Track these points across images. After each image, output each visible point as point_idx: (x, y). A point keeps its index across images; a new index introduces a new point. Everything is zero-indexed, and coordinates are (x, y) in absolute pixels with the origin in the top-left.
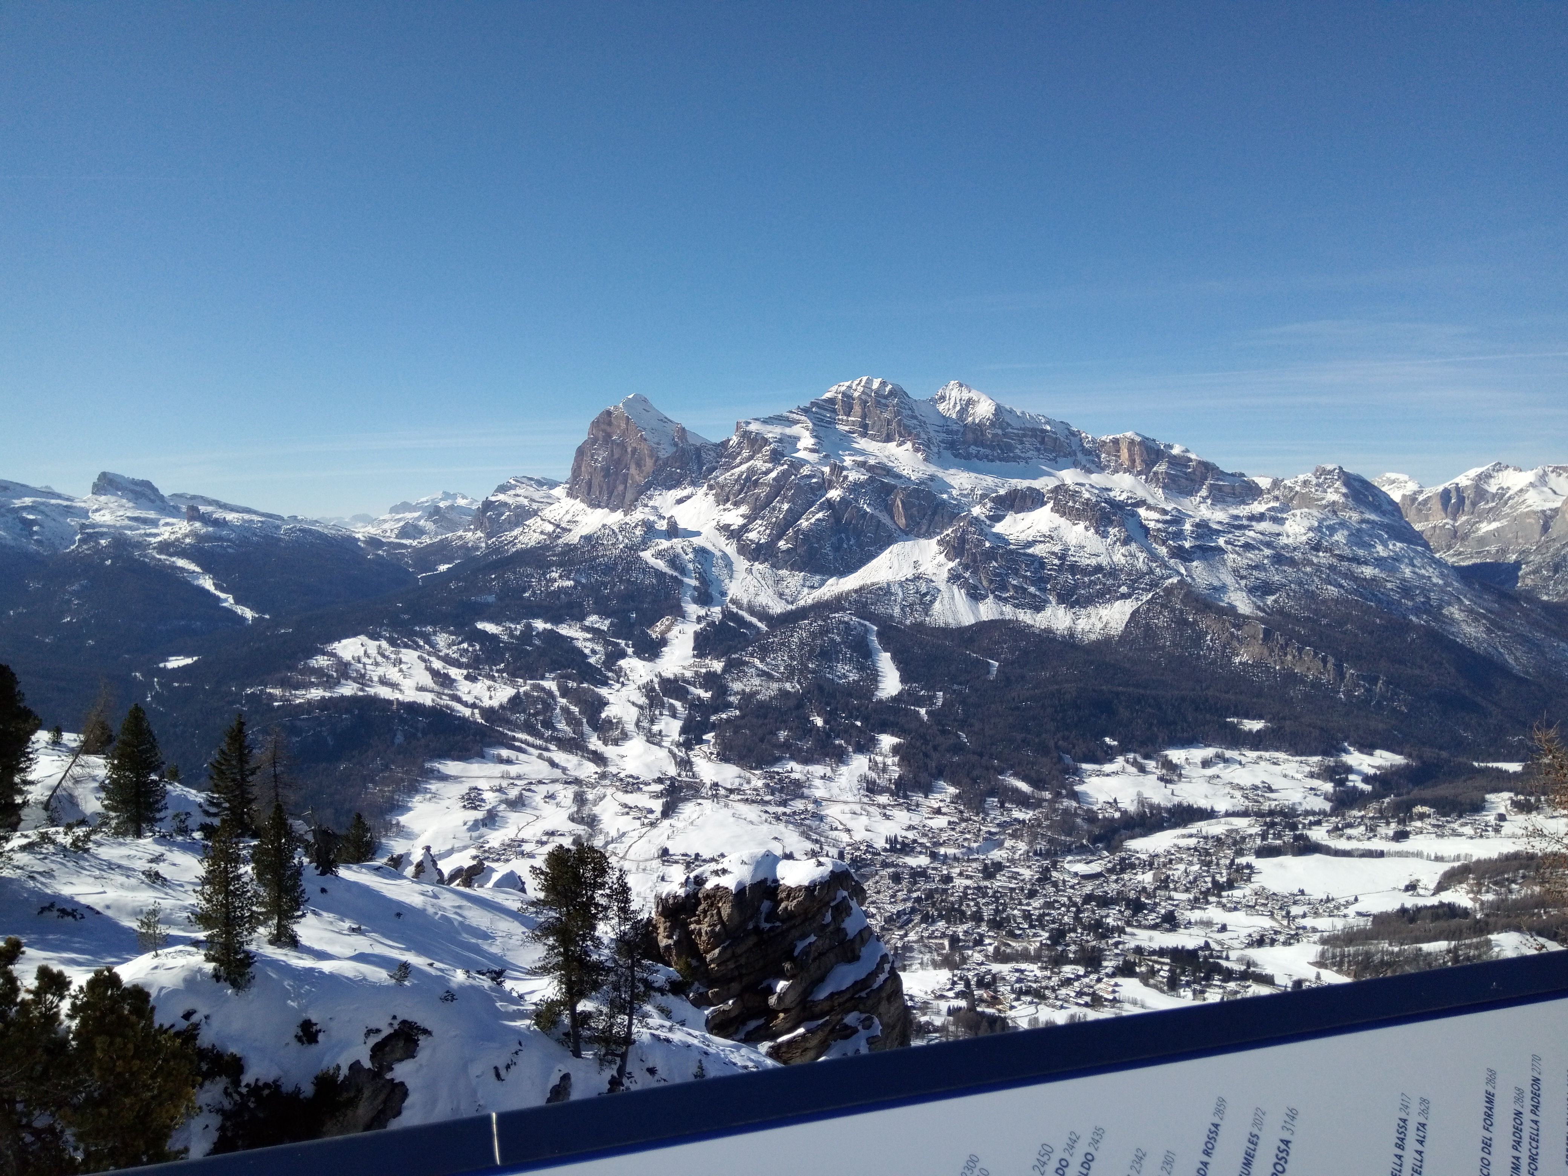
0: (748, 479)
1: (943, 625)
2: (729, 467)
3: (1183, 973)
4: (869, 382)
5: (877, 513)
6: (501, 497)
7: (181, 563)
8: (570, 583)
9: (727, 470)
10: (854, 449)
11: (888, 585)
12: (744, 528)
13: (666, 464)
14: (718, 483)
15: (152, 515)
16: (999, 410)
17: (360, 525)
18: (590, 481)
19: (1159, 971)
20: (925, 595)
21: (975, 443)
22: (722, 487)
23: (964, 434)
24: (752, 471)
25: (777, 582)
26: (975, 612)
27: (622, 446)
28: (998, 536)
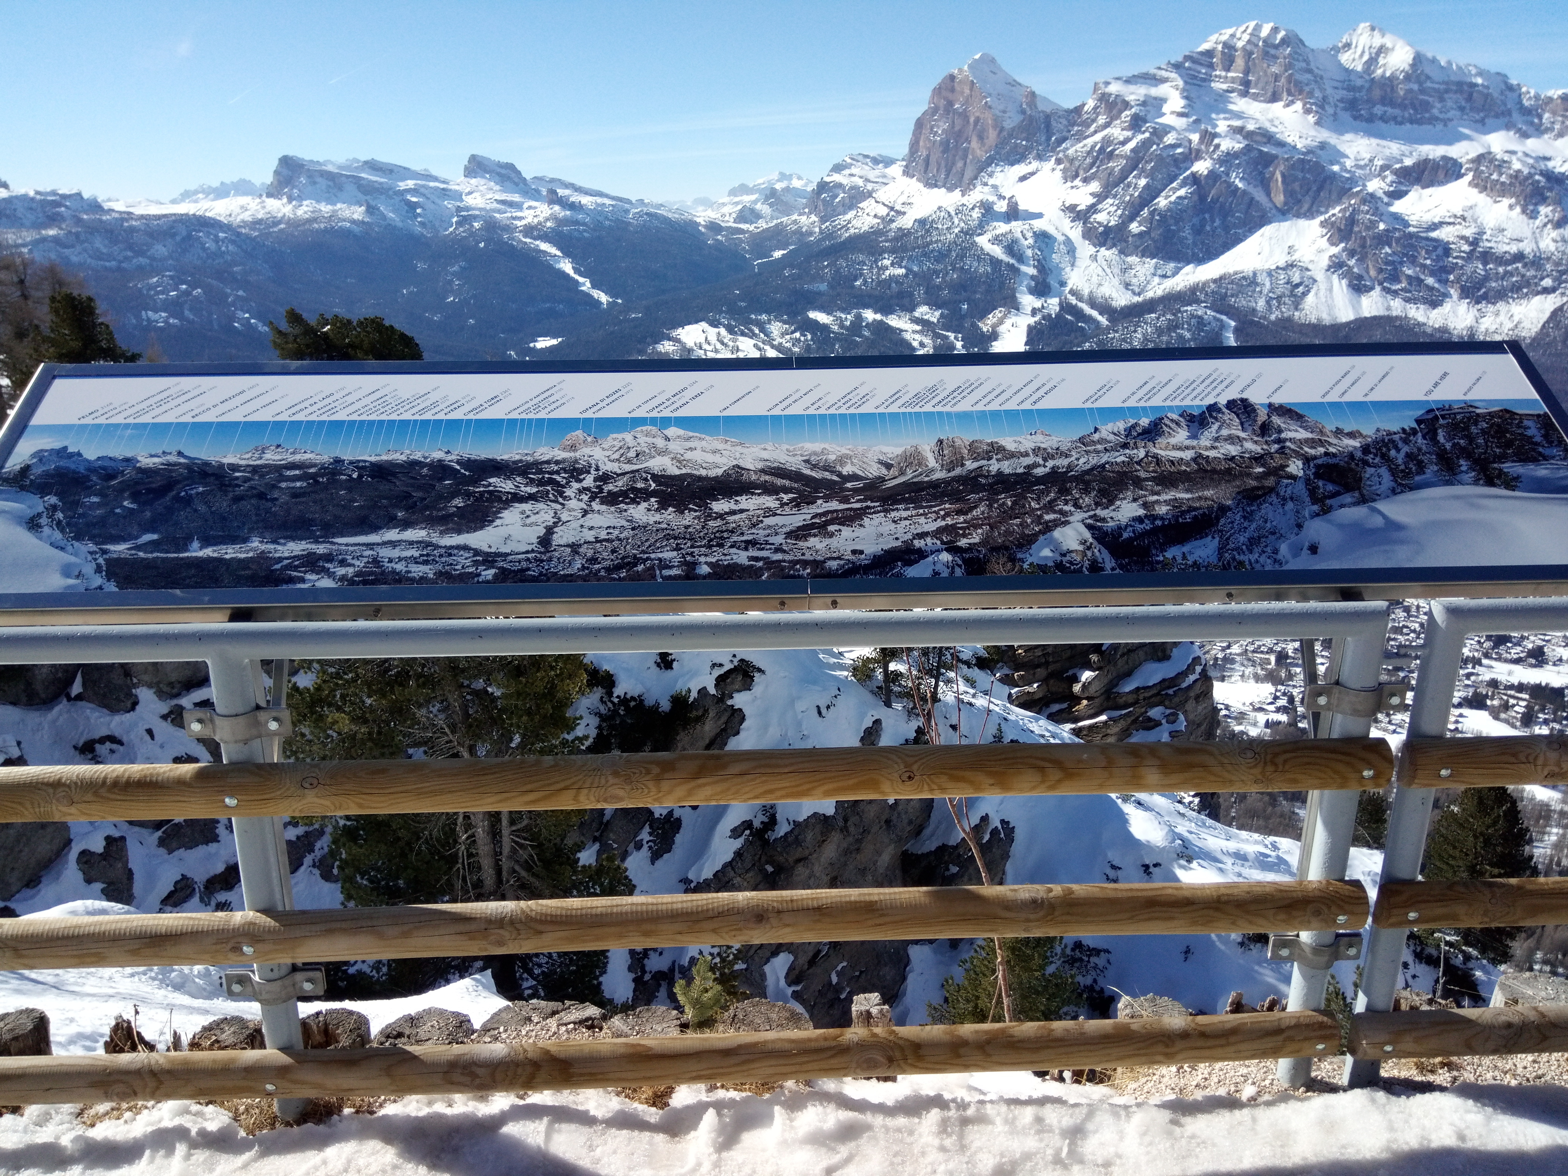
0: (1102, 150)
1: (1314, 321)
2: (1081, 137)
3: (1542, 710)
4: (1258, 28)
5: (1251, 189)
6: (837, 178)
7: (544, 246)
8: (901, 271)
9: (1079, 141)
10: (1231, 112)
11: (1255, 274)
12: (1092, 209)
13: (1011, 136)
14: (1067, 157)
15: (516, 198)
16: (1418, 59)
17: (701, 208)
18: (928, 156)
19: (1513, 706)
20: (1297, 286)
21: (1383, 101)
22: (1072, 161)
23: (1370, 90)
24: (1107, 141)
25: (1124, 271)
26: (1356, 306)
27: (964, 115)
28: (1397, 217)
